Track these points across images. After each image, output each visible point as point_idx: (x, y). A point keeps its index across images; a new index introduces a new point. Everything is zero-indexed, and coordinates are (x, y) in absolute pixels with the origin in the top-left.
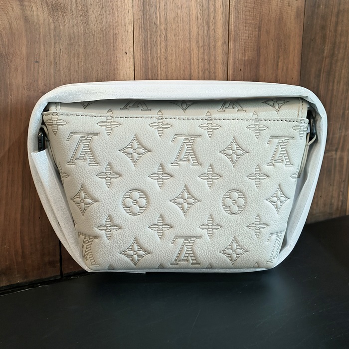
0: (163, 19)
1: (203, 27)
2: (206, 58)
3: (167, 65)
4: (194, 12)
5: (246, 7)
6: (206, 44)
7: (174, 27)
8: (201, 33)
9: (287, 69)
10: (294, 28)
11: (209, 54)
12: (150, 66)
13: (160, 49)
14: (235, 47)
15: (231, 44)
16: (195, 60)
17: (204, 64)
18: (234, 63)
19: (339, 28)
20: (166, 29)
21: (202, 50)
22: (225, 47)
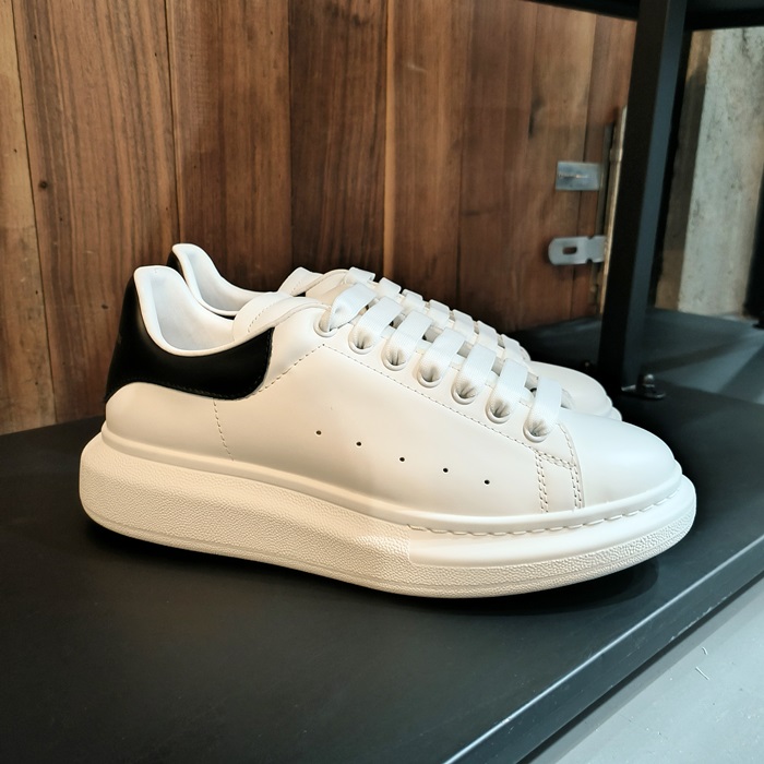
0: (67, 102)
1: (132, 110)
2: (140, 152)
3: (79, 165)
4: (116, 92)
5: (196, 80)
6: (138, 133)
7: (86, 112)
8: (129, 119)
9: (270, 162)
10: (274, 105)
11: (144, 147)
12: (53, 167)
13: (68, 144)
14: (183, 137)
15: (178, 133)
16: (122, 156)
17: (138, 160)
18: (185, 158)
19: (349, 104)
20: (74, 117)
21: (132, 143)
22: (169, 136)
